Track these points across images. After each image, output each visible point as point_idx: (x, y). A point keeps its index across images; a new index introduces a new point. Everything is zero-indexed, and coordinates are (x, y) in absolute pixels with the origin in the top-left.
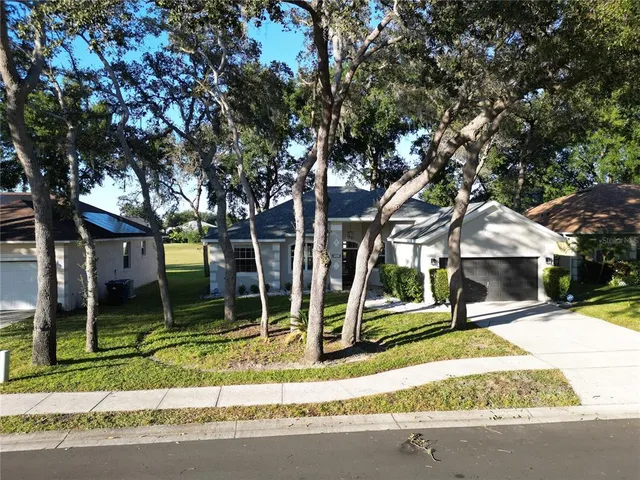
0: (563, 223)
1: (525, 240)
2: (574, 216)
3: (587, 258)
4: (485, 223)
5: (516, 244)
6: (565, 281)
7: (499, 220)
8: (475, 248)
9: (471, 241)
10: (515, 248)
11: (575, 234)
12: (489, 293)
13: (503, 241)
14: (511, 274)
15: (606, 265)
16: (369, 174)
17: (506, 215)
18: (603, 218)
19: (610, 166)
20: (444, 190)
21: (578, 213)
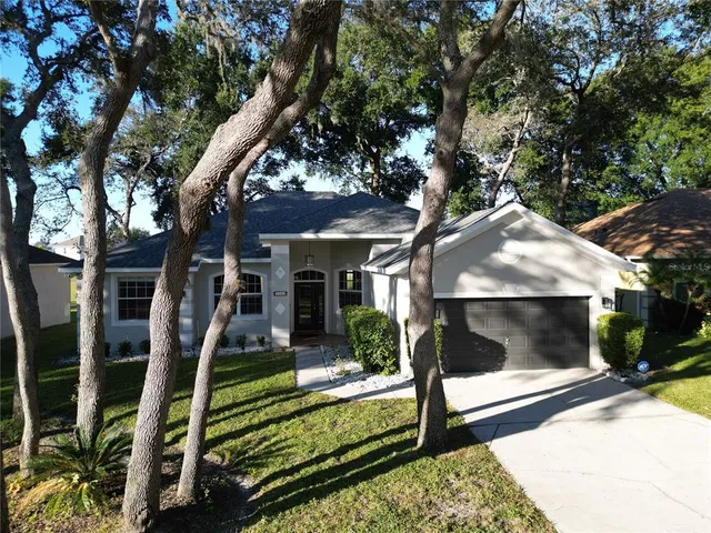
0: (628, 242)
1: (570, 267)
2: (643, 233)
3: (663, 294)
4: (502, 240)
5: (557, 276)
6: (636, 338)
7: (524, 234)
8: (486, 282)
9: (479, 270)
10: (554, 281)
11: (647, 258)
12: (510, 355)
13: (533, 270)
14: (547, 324)
15: (693, 304)
16: (369, 181)
17: (537, 226)
18: (685, 235)
19: (685, 168)
20: (466, 199)
21: (648, 227)
